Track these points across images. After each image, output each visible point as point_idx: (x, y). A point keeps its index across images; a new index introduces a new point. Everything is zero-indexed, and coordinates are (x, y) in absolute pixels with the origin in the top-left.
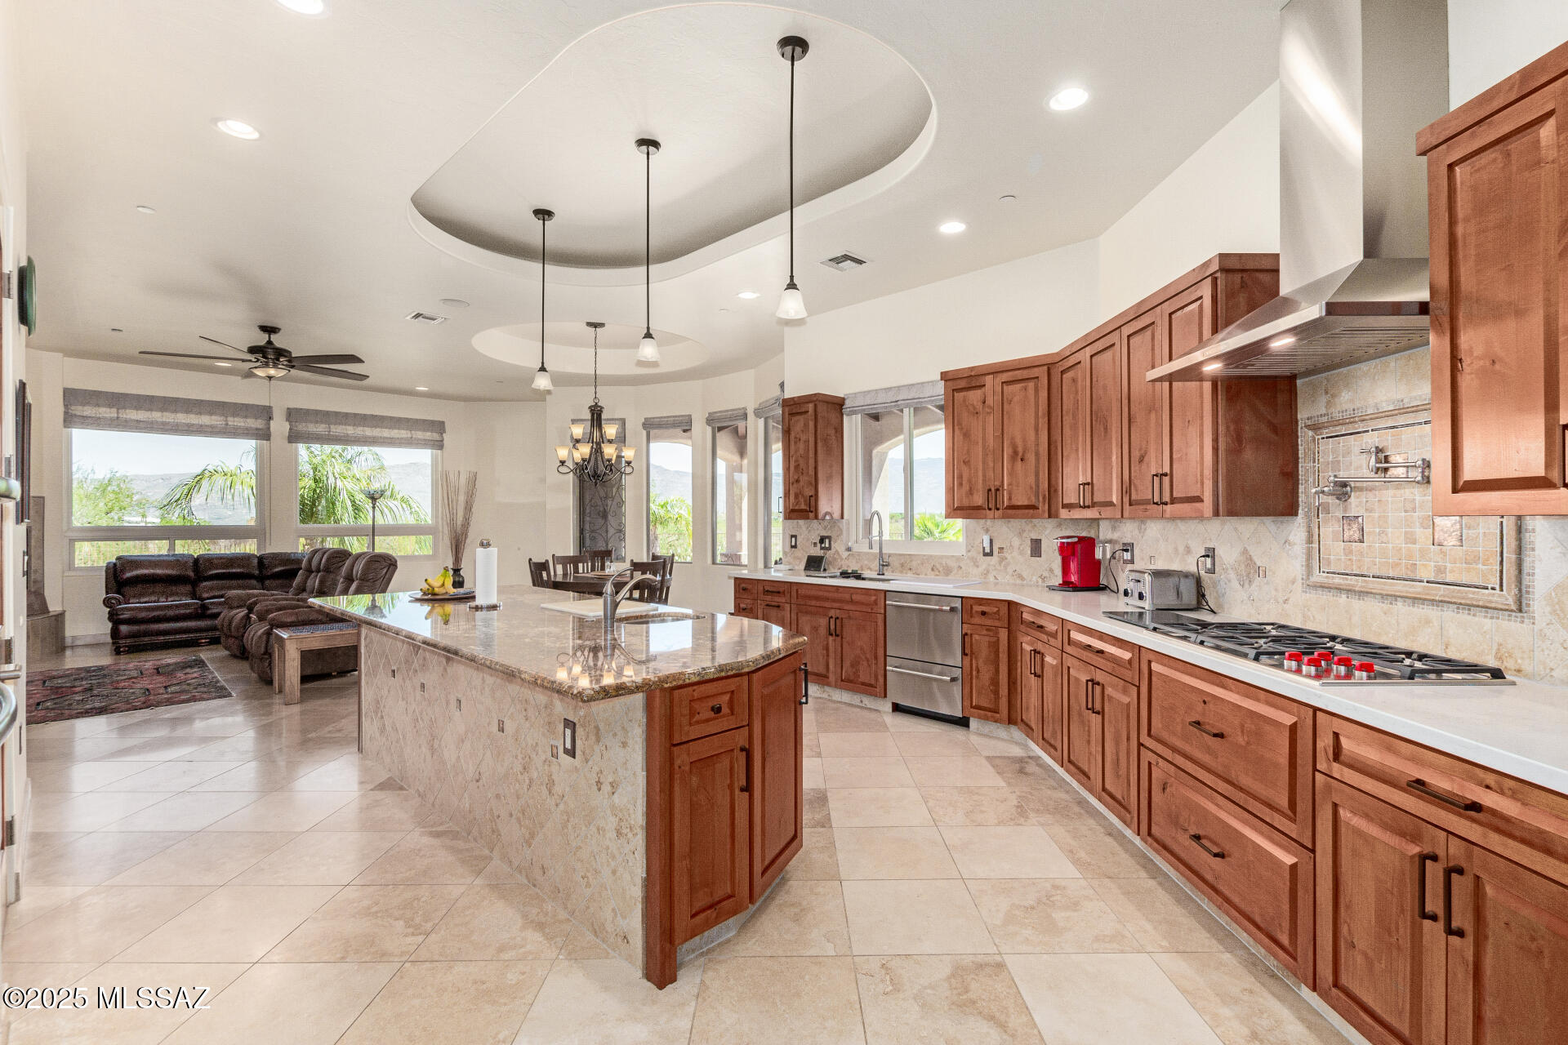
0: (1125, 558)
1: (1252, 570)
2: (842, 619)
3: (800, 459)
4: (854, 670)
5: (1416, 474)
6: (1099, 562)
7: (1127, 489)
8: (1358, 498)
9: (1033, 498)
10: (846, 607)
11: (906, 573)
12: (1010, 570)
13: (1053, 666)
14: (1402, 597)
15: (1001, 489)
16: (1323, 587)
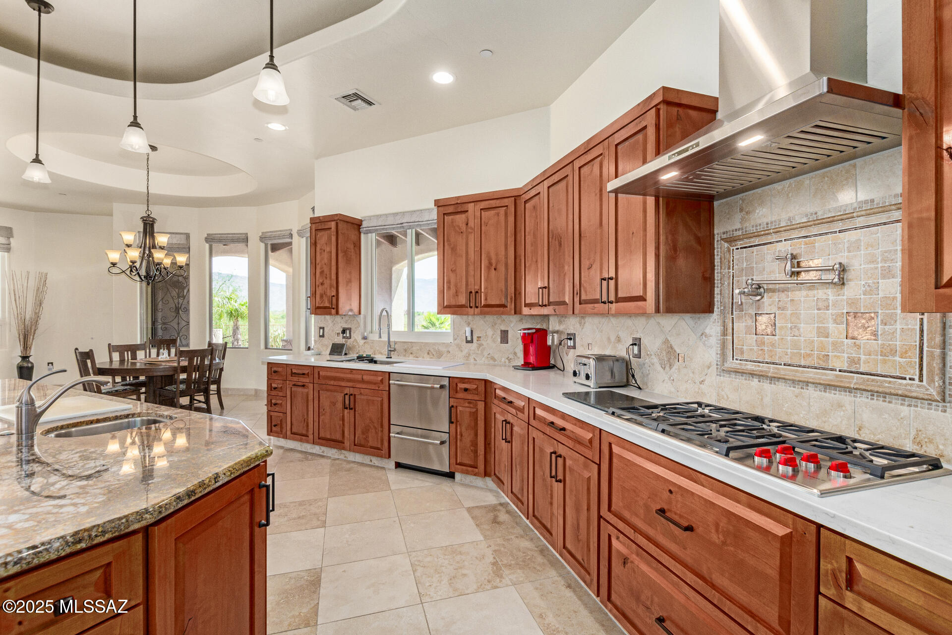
0: (569, 344)
1: (671, 356)
2: (355, 395)
3: (324, 266)
4: (365, 436)
5: (833, 277)
6: (549, 347)
7: (577, 292)
8: (771, 298)
9: (503, 299)
10: (358, 386)
11: (408, 357)
12: (486, 354)
13: (520, 435)
14: (813, 383)
15: (479, 291)
16: (736, 372)
